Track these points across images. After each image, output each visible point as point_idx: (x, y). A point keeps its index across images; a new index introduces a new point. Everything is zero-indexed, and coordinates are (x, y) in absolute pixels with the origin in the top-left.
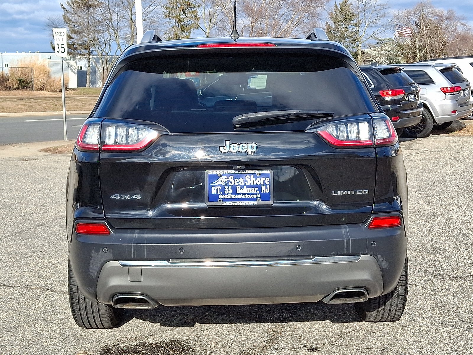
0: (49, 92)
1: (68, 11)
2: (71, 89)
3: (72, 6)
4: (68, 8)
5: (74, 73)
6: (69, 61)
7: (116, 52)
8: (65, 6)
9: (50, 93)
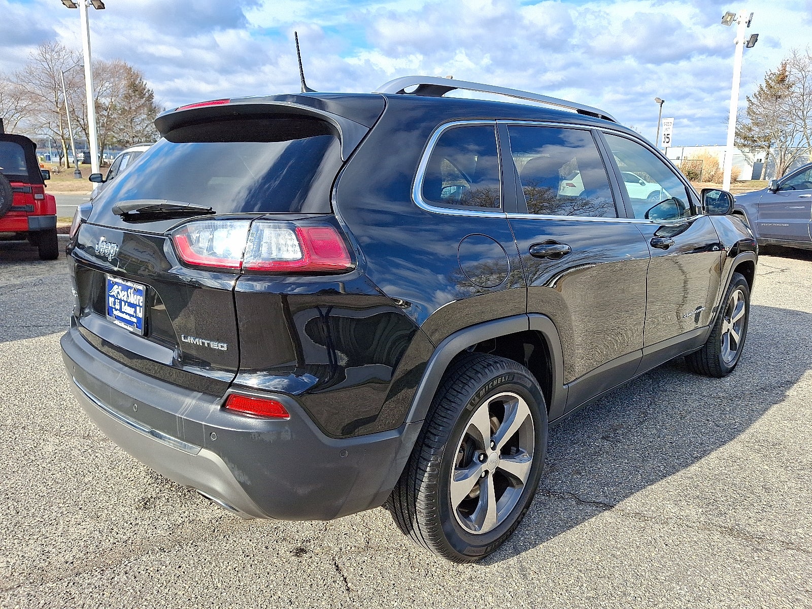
0: (716, 183)
1: (753, 104)
2: (741, 181)
3: (759, 98)
4: (754, 100)
5: (751, 166)
6: (747, 154)
7: (799, 143)
8: (751, 98)
9: (718, 185)
